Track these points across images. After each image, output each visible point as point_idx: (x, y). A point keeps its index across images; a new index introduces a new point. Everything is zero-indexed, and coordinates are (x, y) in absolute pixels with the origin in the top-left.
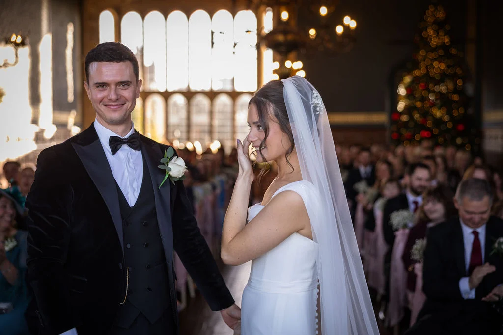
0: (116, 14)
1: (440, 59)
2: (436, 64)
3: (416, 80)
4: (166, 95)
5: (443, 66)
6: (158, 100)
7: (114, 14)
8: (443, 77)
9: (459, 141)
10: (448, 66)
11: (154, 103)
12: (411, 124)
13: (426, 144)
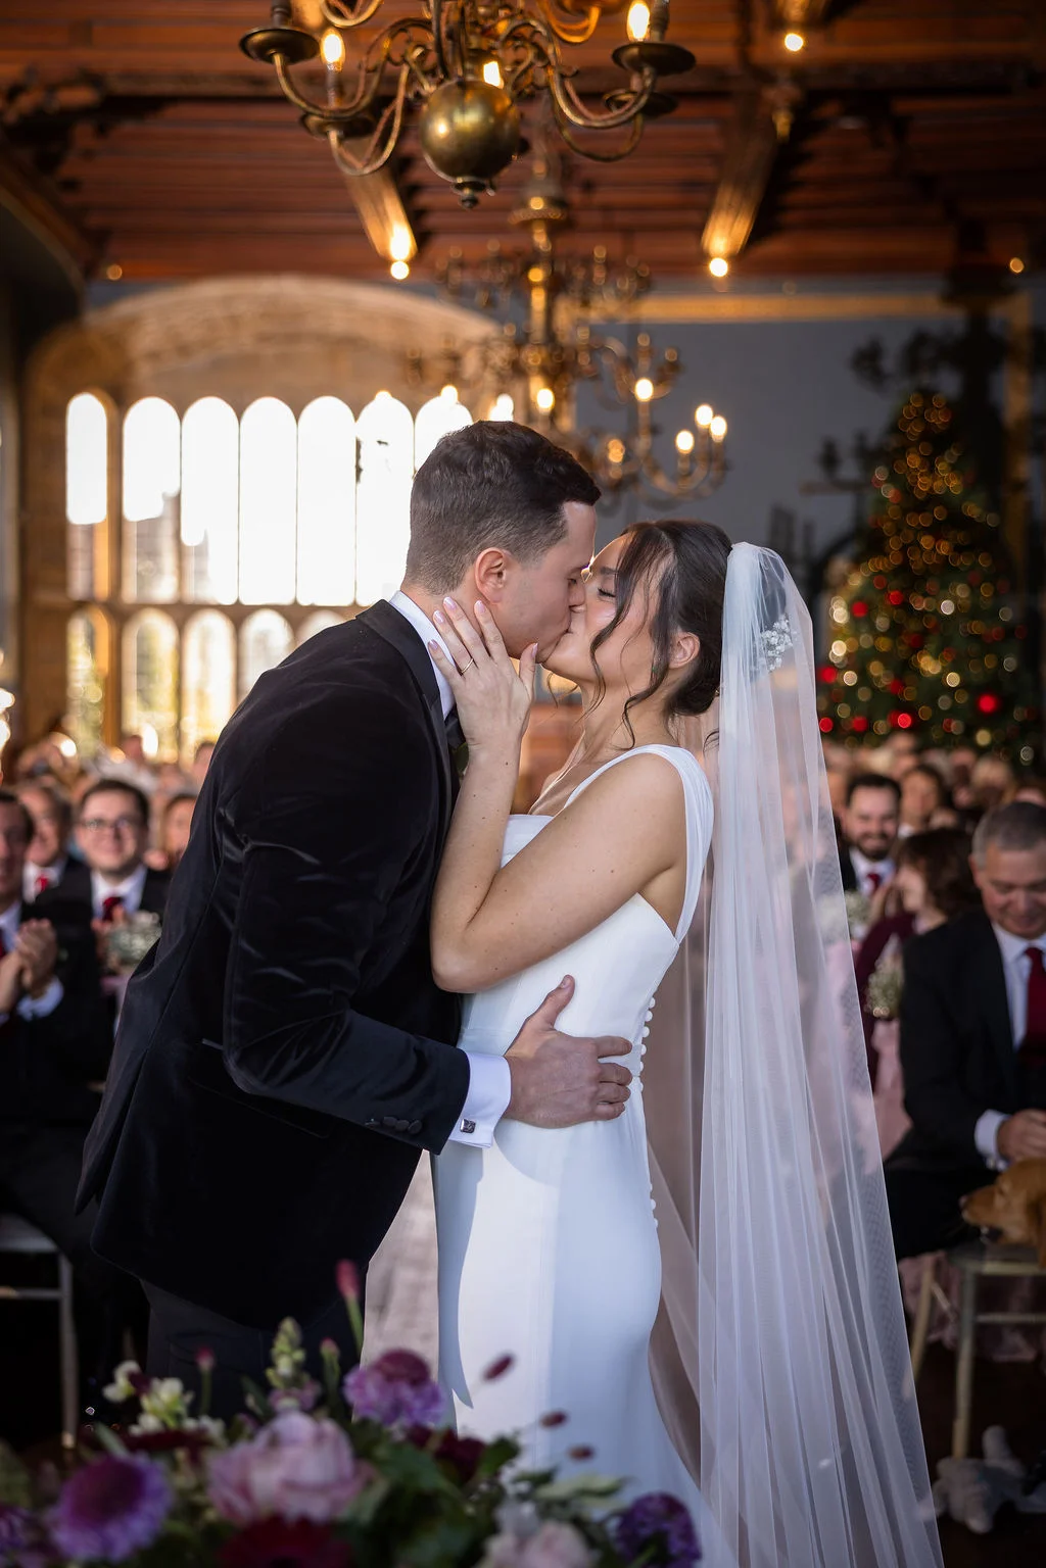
0: (110, 401)
1: (936, 530)
2: (926, 541)
3: (877, 581)
4: (238, 615)
5: (944, 549)
6: (216, 626)
7: (104, 403)
8: (945, 573)
9: (983, 737)
10: (958, 549)
11: (205, 637)
12: (864, 695)
13: (903, 742)
